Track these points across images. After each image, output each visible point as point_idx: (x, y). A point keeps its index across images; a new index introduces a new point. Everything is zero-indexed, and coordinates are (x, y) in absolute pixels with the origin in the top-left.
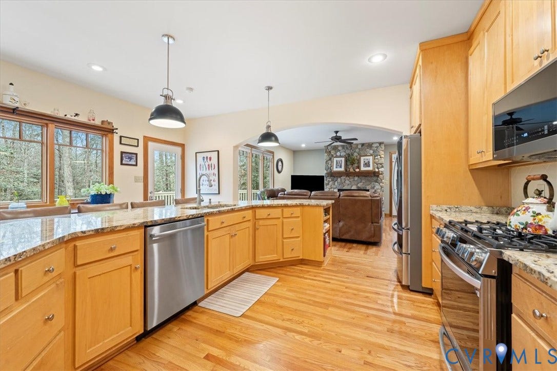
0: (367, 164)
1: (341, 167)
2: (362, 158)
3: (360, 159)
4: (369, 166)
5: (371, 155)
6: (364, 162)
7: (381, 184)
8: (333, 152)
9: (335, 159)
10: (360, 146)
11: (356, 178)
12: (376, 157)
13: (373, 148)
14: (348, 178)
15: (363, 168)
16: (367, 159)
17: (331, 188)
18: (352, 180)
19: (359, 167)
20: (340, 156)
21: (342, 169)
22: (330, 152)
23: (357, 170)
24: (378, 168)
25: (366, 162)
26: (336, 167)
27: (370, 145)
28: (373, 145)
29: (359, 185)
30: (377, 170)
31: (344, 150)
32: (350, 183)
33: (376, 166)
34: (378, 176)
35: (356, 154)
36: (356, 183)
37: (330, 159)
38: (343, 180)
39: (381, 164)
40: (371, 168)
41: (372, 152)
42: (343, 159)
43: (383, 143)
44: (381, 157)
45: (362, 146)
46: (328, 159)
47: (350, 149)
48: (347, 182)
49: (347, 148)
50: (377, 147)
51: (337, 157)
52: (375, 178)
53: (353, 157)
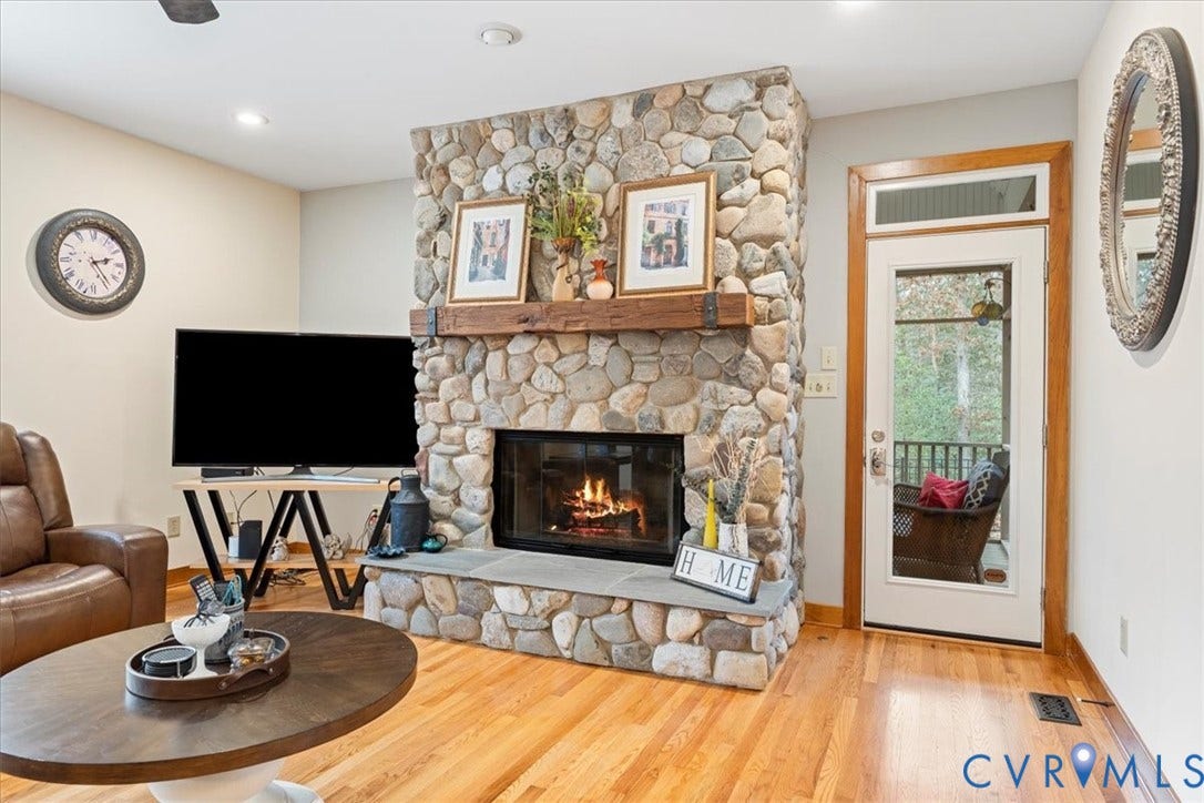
0: (668, 248)
1: (499, 272)
2: (637, 201)
3: (622, 207)
4: (680, 260)
5: (698, 175)
6: (651, 227)
7: (766, 396)
8: (460, 170)
9: (471, 217)
10: (622, 117)
11: (599, 350)
12: (732, 193)
13: (711, 124)
14: (546, 351)
15: (639, 277)
16: (669, 208)
17: (451, 422)
18: (570, 364)
19: (610, 269)
20: (505, 197)
21: (509, 287)
22: (444, 169)
23: (600, 290)
24: (746, 275)
25: (660, 229)
26: (473, 276)
27: (690, 103)
28: (708, 101)
29: (617, 403)
30: (734, 285)
31: (526, 152)
32: (560, 387)
33: (735, 256)
34: (742, 333)
35: (595, 176)
36: (597, 384)
37: (444, 220)
38: (514, 364)
39: (767, 241)
40: (689, 275)
41: (700, 150)
42: (516, 214)
43: (783, 80)
44: (764, 190)
45: (636, 114)
46: (433, 218)
47: (560, 137)
48: (544, 379)
49: (544, 134)
50: (739, 112)
51: (482, 200)
52: (722, 350)
53: (580, 197)
